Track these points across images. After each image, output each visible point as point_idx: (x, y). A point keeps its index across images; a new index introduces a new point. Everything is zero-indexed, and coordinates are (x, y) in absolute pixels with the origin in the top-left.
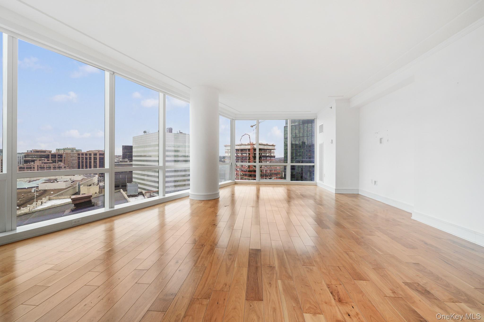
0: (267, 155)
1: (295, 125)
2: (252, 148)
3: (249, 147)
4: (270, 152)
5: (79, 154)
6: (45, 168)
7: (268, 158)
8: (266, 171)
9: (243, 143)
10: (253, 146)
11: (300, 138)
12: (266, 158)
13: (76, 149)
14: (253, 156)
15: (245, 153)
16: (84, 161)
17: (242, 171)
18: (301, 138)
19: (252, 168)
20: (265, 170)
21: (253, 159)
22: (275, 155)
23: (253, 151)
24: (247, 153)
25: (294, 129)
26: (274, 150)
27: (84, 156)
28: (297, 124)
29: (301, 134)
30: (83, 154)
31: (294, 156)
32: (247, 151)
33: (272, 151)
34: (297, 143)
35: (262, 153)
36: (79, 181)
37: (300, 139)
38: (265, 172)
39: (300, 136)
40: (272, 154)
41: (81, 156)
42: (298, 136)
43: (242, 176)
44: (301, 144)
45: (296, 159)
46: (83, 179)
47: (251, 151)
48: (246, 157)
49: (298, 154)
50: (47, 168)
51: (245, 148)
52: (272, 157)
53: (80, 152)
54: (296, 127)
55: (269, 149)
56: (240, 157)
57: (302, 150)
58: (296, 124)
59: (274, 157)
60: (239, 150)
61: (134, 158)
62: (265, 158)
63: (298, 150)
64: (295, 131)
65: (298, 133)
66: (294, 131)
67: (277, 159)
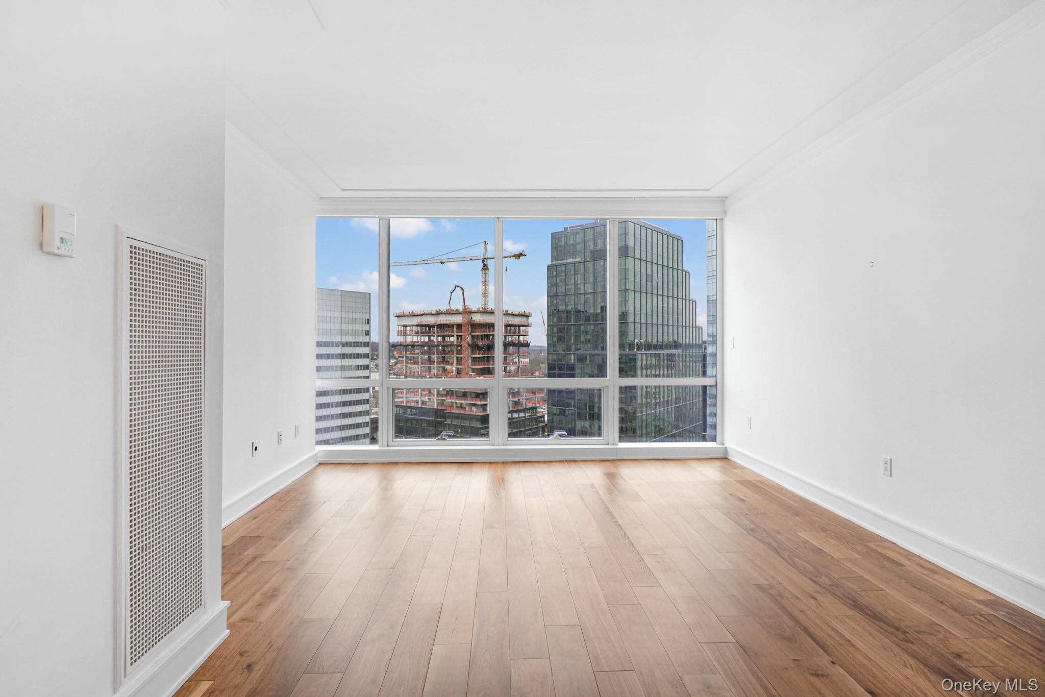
0: (509, 339)
1: (575, 263)
2: (466, 320)
3: (458, 319)
4: (517, 334)
7: (511, 348)
10: (470, 315)
11: (586, 296)
14: (470, 343)
15: (449, 336)
18: (589, 296)
19: (468, 374)
21: (470, 351)
22: (529, 339)
23: (470, 329)
24: (455, 334)
25: (572, 273)
26: (525, 326)
28: (580, 259)
29: (589, 285)
31: (572, 342)
32: (455, 329)
33: (522, 329)
37: (587, 298)
39: (586, 292)
40: (521, 338)
42: (582, 292)
43: (442, 395)
45: (577, 349)
47: (463, 329)
48: (452, 345)
49: (582, 339)
51: (448, 322)
52: (522, 345)
54: (576, 266)
55: (513, 323)
57: (592, 327)
58: (577, 260)
59: (528, 345)
60: (433, 326)
63: (582, 327)
64: (575, 279)
65: (580, 284)
66: (573, 277)
67: (534, 349)
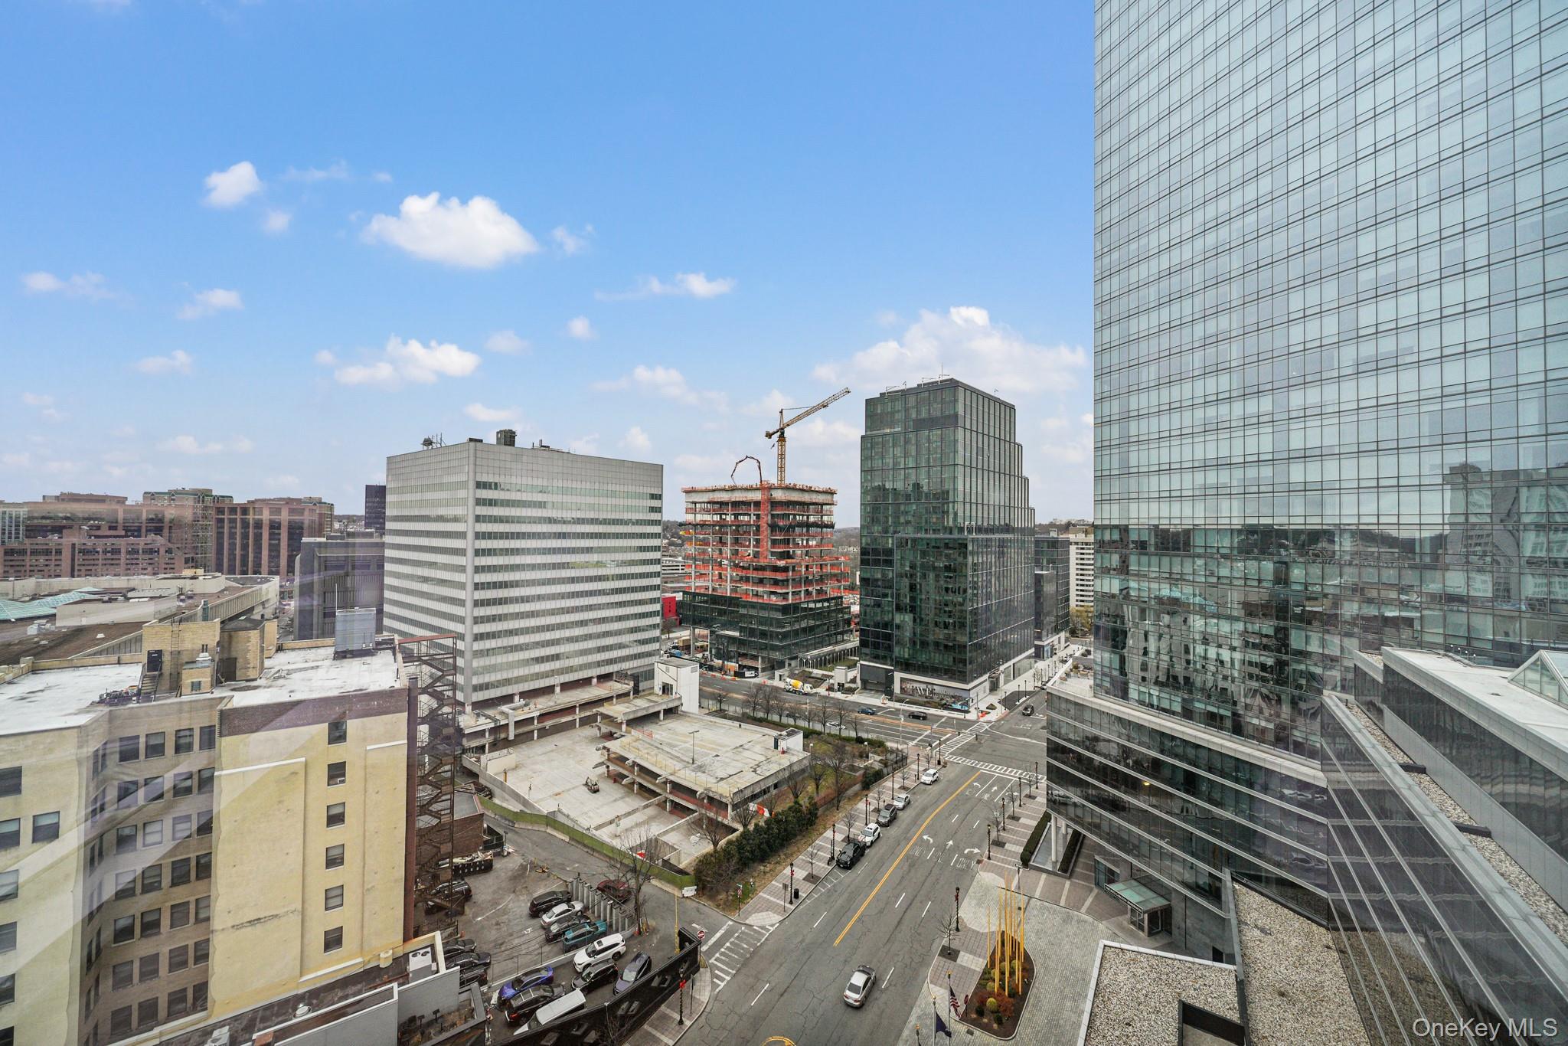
0: (812, 519)
1: (893, 434)
2: (766, 497)
3: (757, 496)
4: (821, 514)
5: (220, 511)
6: (98, 552)
7: (813, 530)
8: (807, 567)
9: (739, 483)
10: (769, 491)
11: (907, 472)
12: (808, 531)
13: (214, 494)
14: (770, 522)
15: (745, 514)
16: (239, 531)
17: (737, 566)
18: (910, 471)
19: (766, 558)
20: (804, 564)
21: (769, 532)
22: (834, 519)
23: (770, 507)
24: (752, 512)
25: (891, 444)
26: (830, 504)
27: (239, 517)
28: (900, 429)
29: (911, 459)
30: (233, 510)
31: (890, 524)
32: (752, 506)
33: (825, 507)
34: (899, 486)
35: (795, 515)
36: (211, 595)
37: (908, 474)
38: (804, 569)
39: (907, 467)
40: (825, 518)
41: (226, 516)
42: (902, 466)
43: (736, 581)
44: (910, 488)
45: (896, 532)
46: (226, 589)
47: (762, 507)
48: (748, 525)
49: (902, 520)
50: (105, 552)
51: (744, 499)
52: (827, 526)
53: (226, 505)
54: (895, 438)
55: (816, 501)
56: (731, 526)
57: (913, 506)
58: (897, 430)
59: (832, 526)
60: (727, 504)
61: (389, 525)
62: (805, 530)
63: (902, 507)
64: (893, 451)
65: (900, 457)
66: (891, 449)
67: (839, 531)
